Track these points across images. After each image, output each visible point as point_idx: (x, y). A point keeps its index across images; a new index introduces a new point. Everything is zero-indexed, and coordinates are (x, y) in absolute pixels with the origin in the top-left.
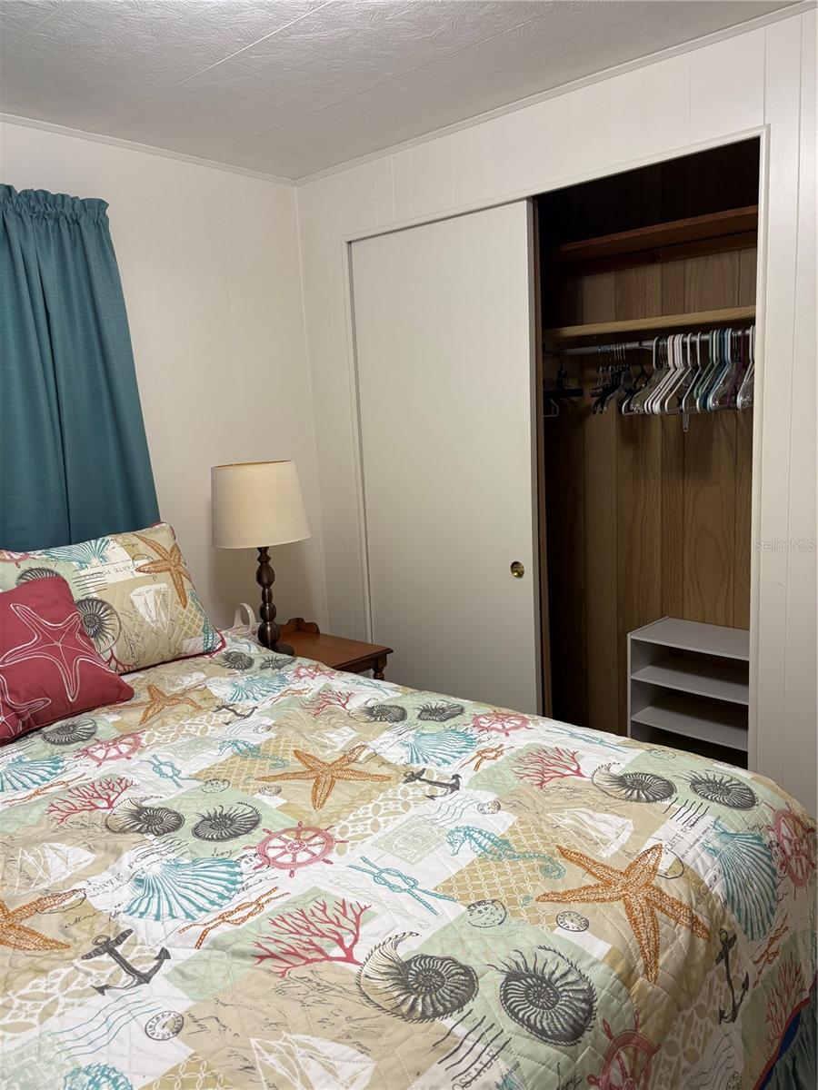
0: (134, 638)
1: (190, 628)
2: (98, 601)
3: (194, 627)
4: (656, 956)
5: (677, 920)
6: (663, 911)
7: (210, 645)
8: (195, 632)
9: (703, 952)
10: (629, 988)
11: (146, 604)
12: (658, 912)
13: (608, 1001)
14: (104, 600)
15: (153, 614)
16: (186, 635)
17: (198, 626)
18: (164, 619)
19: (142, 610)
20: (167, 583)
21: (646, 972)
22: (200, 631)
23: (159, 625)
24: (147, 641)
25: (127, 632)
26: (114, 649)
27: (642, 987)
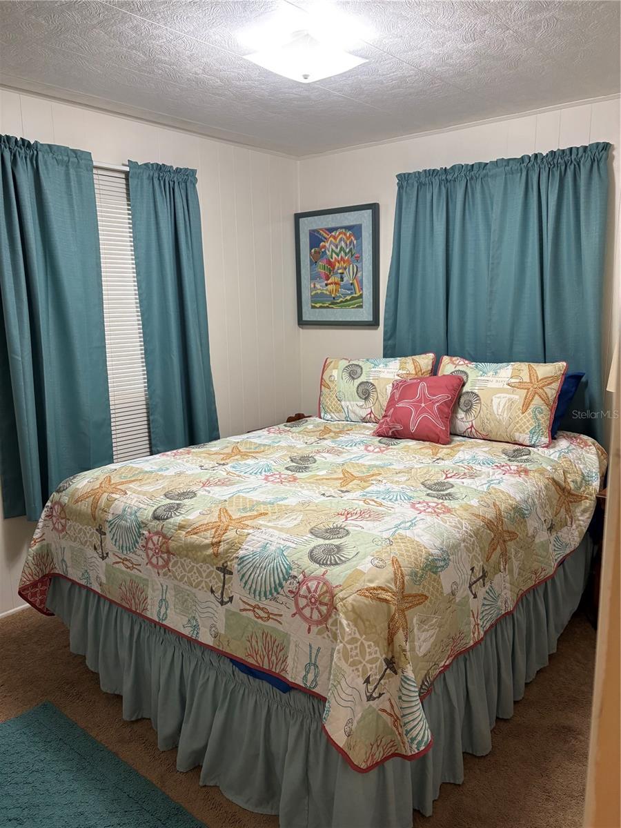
0: (486, 421)
1: (521, 427)
2: (476, 394)
3: (524, 427)
4: (194, 534)
5: (213, 537)
6: (216, 532)
7: (533, 443)
8: (524, 431)
9: (207, 553)
10: (179, 530)
11: (499, 404)
12: (214, 530)
13: (170, 523)
14: (479, 395)
15: (500, 411)
16: (517, 430)
17: (528, 428)
18: (505, 415)
19: (495, 408)
20: (520, 397)
21: (187, 533)
22: (527, 431)
23: (501, 417)
24: (493, 424)
25: (482, 416)
26: (474, 422)
27: (181, 533)
